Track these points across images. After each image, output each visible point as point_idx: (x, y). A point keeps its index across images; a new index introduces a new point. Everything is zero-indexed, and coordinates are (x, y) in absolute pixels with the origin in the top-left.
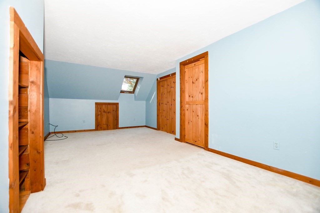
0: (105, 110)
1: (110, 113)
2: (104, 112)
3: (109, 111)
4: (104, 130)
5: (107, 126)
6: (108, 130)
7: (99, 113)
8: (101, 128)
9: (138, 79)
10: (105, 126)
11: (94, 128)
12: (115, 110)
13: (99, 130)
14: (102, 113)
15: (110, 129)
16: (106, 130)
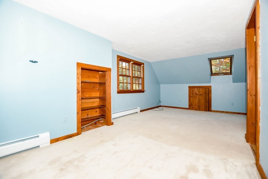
0: (197, 93)
1: (202, 95)
2: (196, 94)
3: (201, 94)
4: (196, 110)
5: (199, 107)
6: (199, 110)
7: (192, 95)
8: (193, 108)
9: (231, 58)
10: (197, 107)
11: (188, 107)
12: (208, 93)
13: (191, 110)
14: (194, 95)
15: (202, 110)
16: (197, 110)
